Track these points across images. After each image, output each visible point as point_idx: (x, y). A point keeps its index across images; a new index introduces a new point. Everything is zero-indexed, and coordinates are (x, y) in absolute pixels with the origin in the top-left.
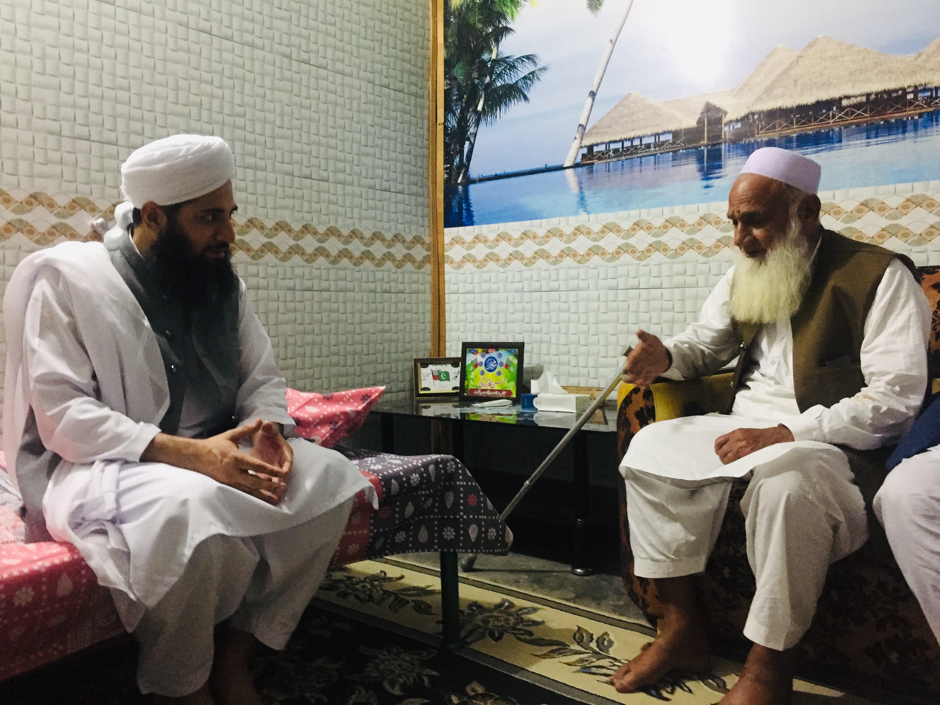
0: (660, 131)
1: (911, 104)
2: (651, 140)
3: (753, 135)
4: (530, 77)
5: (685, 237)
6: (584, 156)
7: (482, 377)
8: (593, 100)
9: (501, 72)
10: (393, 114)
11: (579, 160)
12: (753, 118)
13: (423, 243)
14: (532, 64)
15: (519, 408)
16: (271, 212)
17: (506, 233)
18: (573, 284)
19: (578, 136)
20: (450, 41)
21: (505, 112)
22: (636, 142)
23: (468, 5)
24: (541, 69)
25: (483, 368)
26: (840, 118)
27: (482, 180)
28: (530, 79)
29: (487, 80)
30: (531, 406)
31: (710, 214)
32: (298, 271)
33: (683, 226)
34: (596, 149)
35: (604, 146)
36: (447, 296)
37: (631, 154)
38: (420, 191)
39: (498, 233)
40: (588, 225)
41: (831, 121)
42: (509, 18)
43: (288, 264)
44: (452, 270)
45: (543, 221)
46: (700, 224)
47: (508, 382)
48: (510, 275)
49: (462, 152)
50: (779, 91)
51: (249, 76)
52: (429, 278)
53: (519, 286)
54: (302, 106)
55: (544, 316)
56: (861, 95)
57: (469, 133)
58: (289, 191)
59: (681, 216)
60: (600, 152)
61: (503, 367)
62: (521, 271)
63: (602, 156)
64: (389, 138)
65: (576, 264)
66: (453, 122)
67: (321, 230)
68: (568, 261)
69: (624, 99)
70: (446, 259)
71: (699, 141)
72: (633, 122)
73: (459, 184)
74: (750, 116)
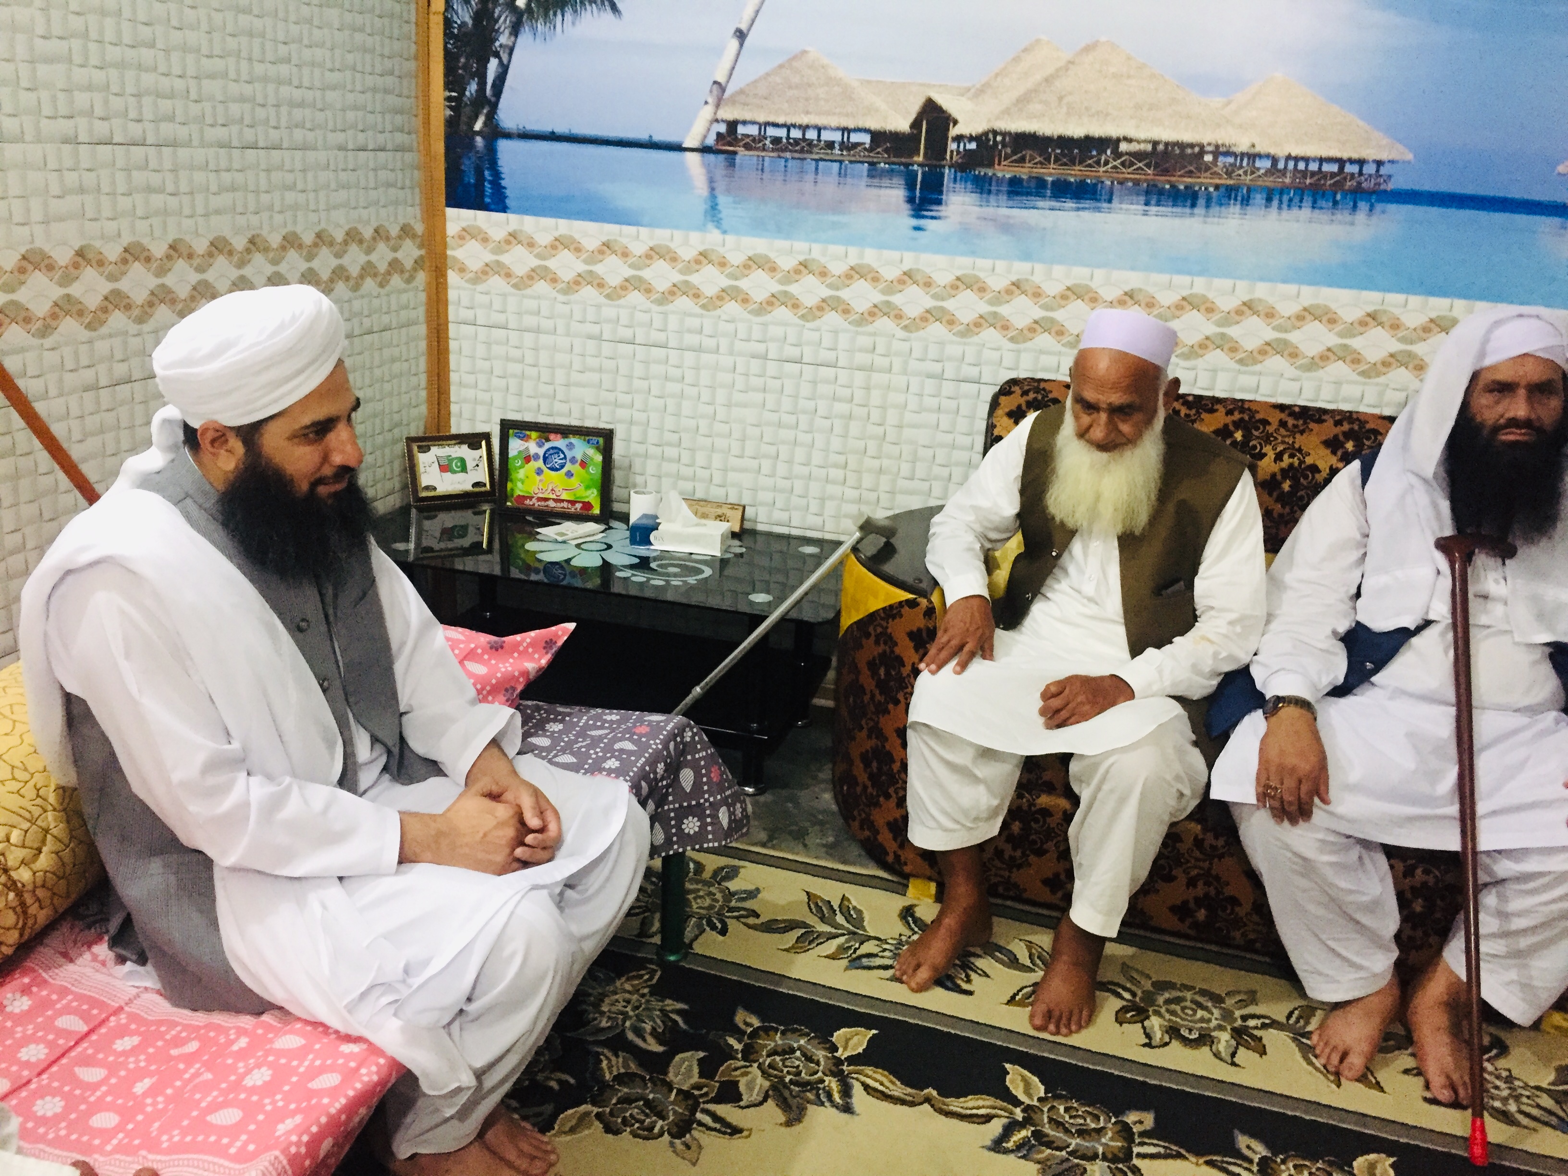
0: (851, 126)
1: (1208, 168)
2: (837, 137)
3: (991, 165)
5: (877, 297)
6: (719, 135)
7: (538, 478)
8: (741, 45)
11: (711, 140)
12: (995, 138)
13: (414, 236)
16: (201, 224)
17: (571, 237)
18: (691, 339)
19: (710, 100)
21: (573, 23)
22: (811, 135)
25: (540, 463)
26: (1115, 167)
27: (526, 136)
31: (918, 270)
33: (875, 280)
34: (741, 130)
35: (756, 127)
36: (451, 327)
37: (802, 151)
38: (408, 140)
39: (557, 234)
40: (721, 250)
41: (1102, 169)
44: (462, 283)
45: (641, 229)
46: (902, 282)
47: (588, 488)
48: (577, 309)
49: (482, 75)
50: (1035, 107)
52: (423, 297)
53: (594, 329)
55: (639, 384)
56: (1145, 141)
57: (497, 44)
58: (226, 178)
59: (875, 265)
60: (748, 136)
61: (577, 466)
62: (597, 306)
63: (752, 144)
64: (365, 50)
65: (698, 310)
66: (464, 16)
67: (275, 241)
68: (683, 303)
69: (794, 58)
70: (449, 262)
71: (911, 156)
72: (807, 100)
73: (478, 133)
74: (991, 136)
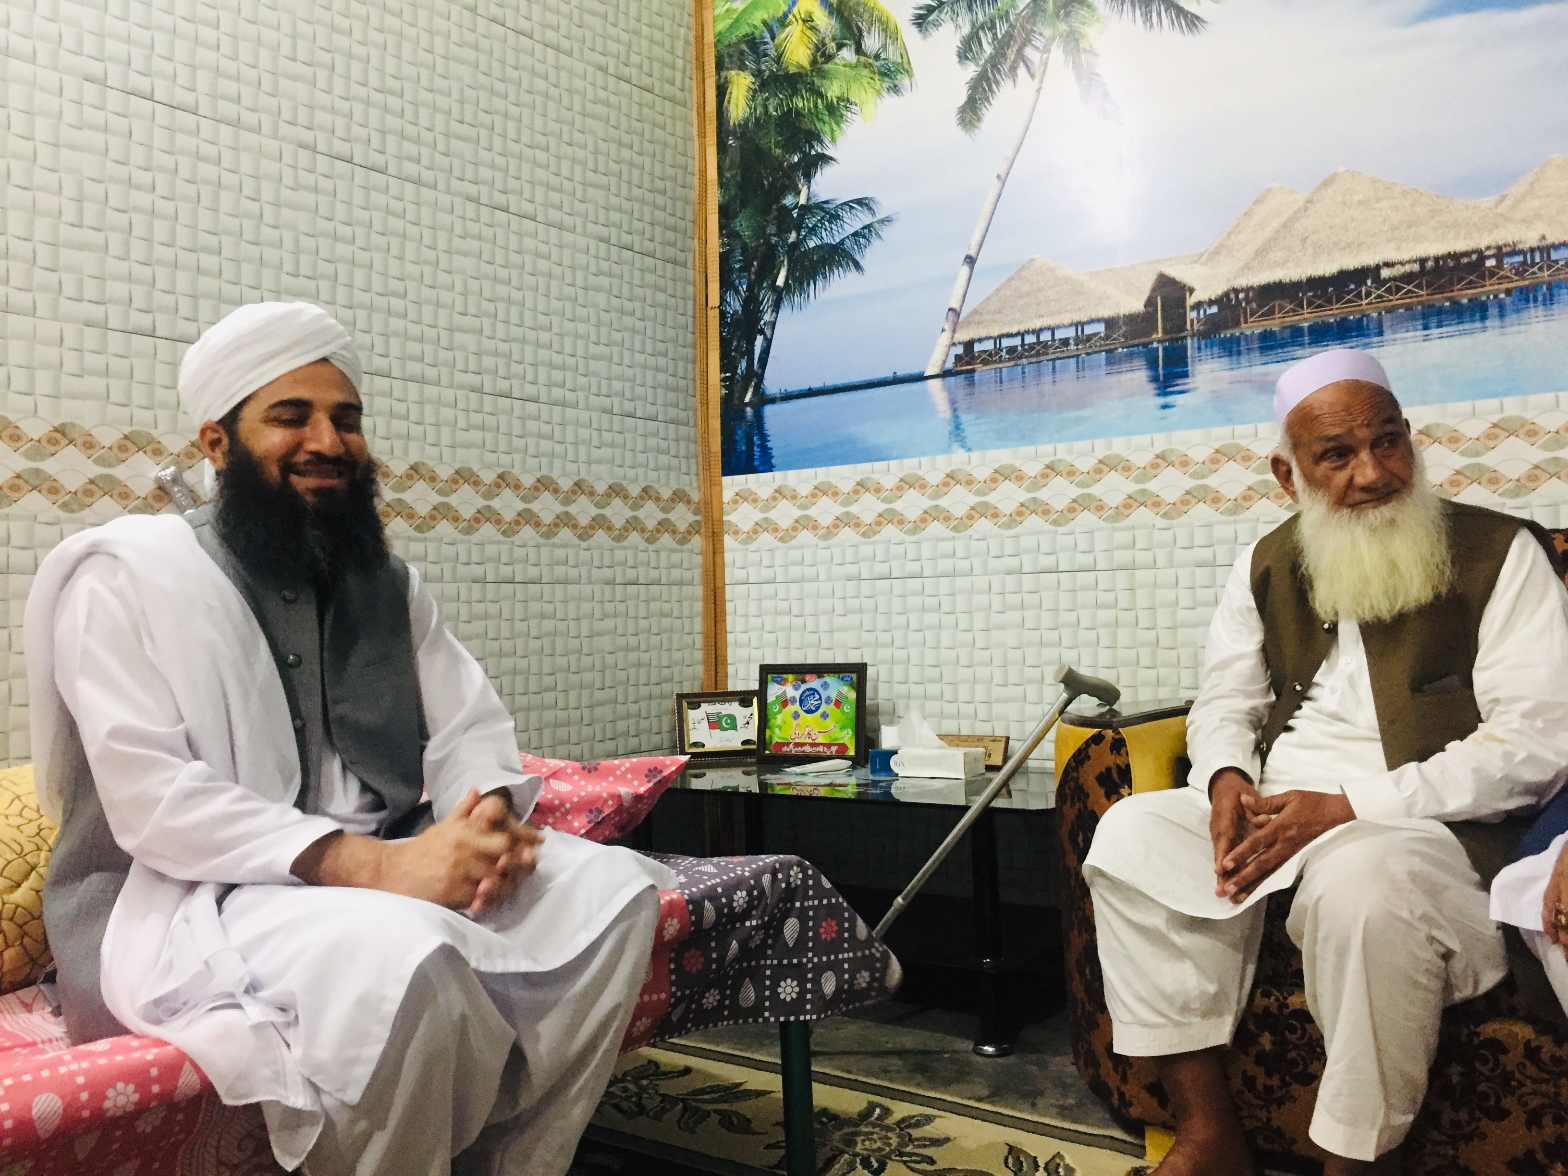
0: (1084, 319)
1: (1492, 274)
2: (1070, 333)
3: (1237, 324)
4: (864, 234)
5: (1131, 487)
6: (957, 357)
7: (795, 722)
8: (972, 269)
9: (815, 225)
10: (639, 292)
11: (950, 365)
12: (1237, 297)
13: (689, 502)
14: (866, 211)
15: (865, 774)
16: (447, 453)
17: (830, 483)
18: (945, 565)
19: (947, 327)
20: (728, 175)
22: (1046, 336)
23: (758, 120)
24: (882, 221)
25: (797, 707)
26: (1379, 297)
27: (788, 397)
28: (864, 237)
29: (793, 237)
30: (888, 769)
31: (1172, 450)
32: (491, 550)
33: (1127, 469)
34: (977, 347)
35: (992, 342)
36: (728, 589)
37: (1038, 354)
38: (683, 415)
39: (816, 483)
40: (968, 469)
41: (1364, 302)
42: (827, 140)
43: (475, 537)
44: (737, 545)
45: (892, 463)
46: (1155, 466)
47: (842, 728)
48: (837, 553)
49: (750, 353)
50: (1277, 255)
51: (412, 230)
52: (699, 559)
53: (852, 570)
54: (495, 279)
55: (897, 620)
56: (1409, 262)
57: (762, 322)
58: (476, 418)
59: (1124, 454)
60: (985, 352)
61: (832, 705)
62: (856, 546)
63: (988, 358)
64: (634, 331)
65: (950, 534)
66: (735, 305)
67: (528, 481)
68: (936, 528)
69: (1023, 268)
70: (726, 528)
71: (1149, 334)
72: (1038, 304)
73: (747, 404)
74: (1232, 296)
